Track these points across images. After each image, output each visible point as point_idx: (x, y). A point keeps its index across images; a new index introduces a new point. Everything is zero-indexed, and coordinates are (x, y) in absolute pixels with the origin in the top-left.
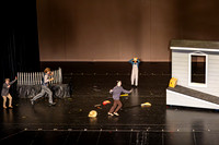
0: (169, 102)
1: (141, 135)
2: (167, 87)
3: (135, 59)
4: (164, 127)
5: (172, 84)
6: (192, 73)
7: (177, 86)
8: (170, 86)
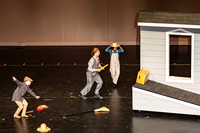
0: (136, 106)
3: (115, 45)
5: (141, 79)
7: (148, 82)
8: (138, 81)
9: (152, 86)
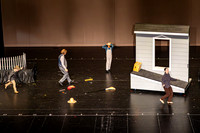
1: (105, 119)
2: (131, 71)
3: (109, 44)
4: (129, 112)
5: (136, 68)
6: (156, 57)
7: (141, 70)
8: (134, 70)
9: (144, 73)
